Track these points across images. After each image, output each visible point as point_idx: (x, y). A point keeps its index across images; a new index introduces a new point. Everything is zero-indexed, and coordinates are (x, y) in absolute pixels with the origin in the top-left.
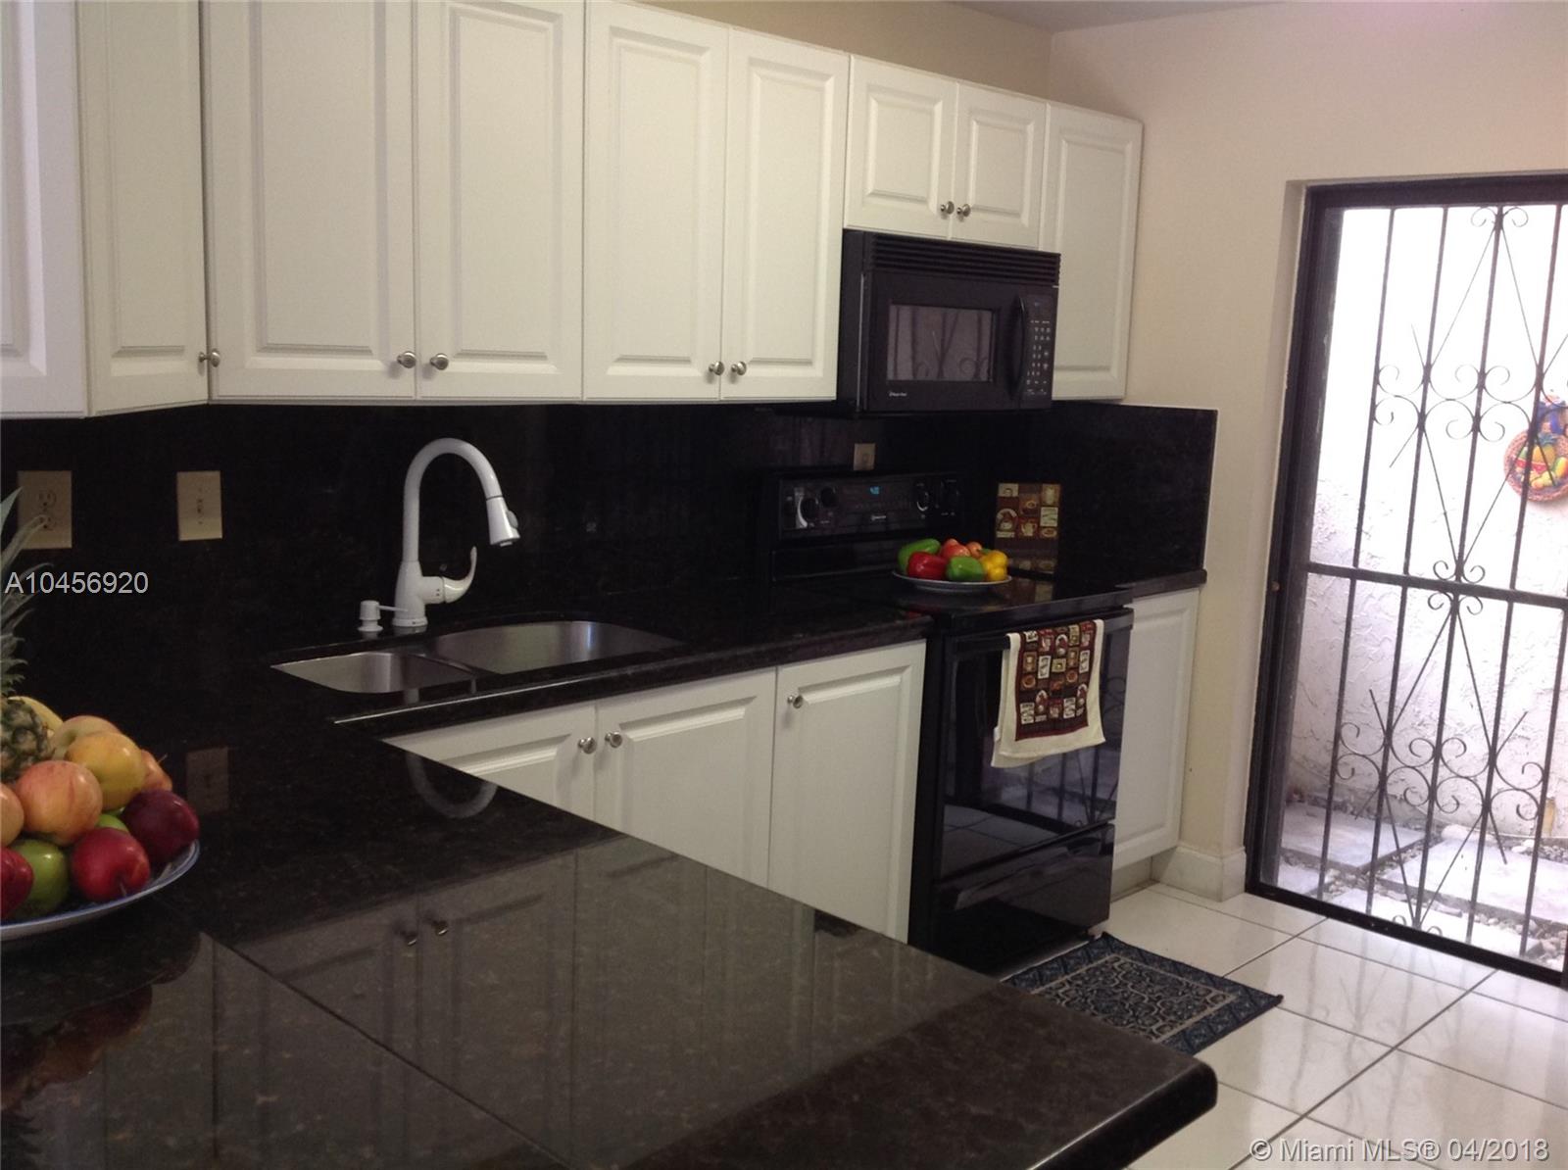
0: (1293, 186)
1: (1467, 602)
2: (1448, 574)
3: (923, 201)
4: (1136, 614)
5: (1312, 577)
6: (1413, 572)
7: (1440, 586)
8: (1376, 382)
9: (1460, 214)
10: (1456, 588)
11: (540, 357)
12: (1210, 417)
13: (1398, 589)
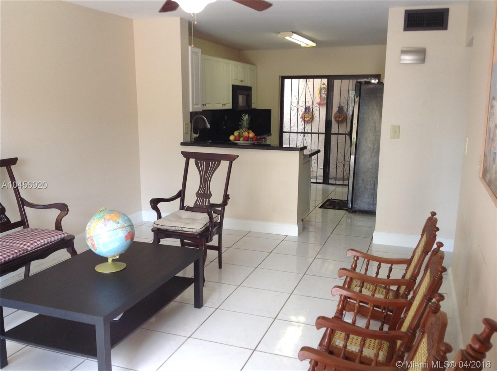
0: (280, 76)
1: (306, 135)
2: (303, 131)
3: (238, 80)
4: (268, 139)
5: (284, 133)
6: (298, 131)
7: (302, 133)
8: (291, 104)
9: (301, 80)
10: (304, 133)
11: (210, 104)
12: (271, 110)
13: (296, 134)
